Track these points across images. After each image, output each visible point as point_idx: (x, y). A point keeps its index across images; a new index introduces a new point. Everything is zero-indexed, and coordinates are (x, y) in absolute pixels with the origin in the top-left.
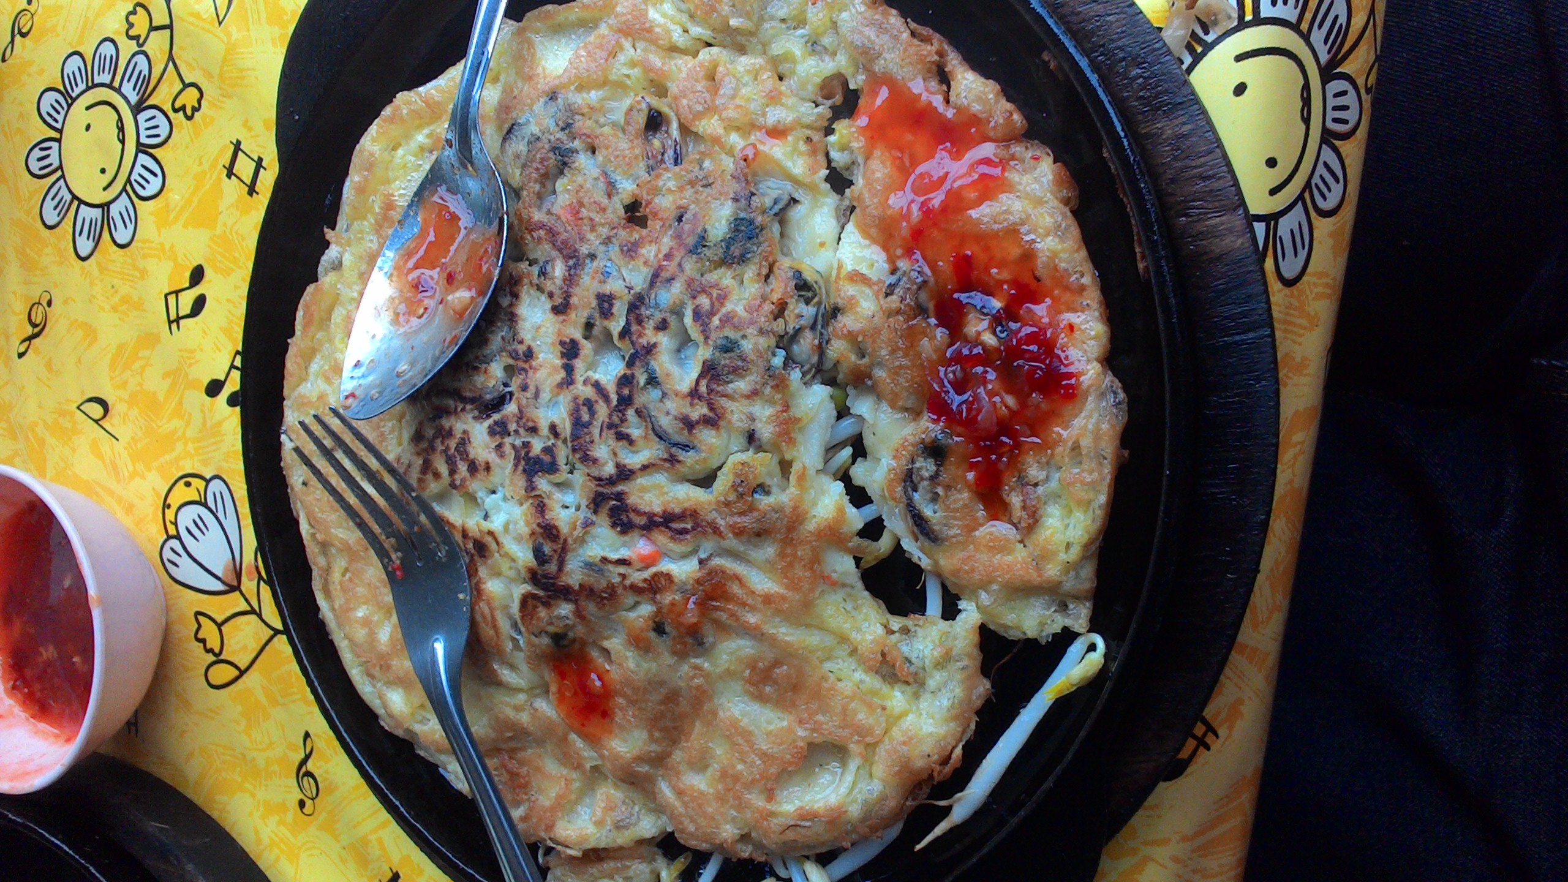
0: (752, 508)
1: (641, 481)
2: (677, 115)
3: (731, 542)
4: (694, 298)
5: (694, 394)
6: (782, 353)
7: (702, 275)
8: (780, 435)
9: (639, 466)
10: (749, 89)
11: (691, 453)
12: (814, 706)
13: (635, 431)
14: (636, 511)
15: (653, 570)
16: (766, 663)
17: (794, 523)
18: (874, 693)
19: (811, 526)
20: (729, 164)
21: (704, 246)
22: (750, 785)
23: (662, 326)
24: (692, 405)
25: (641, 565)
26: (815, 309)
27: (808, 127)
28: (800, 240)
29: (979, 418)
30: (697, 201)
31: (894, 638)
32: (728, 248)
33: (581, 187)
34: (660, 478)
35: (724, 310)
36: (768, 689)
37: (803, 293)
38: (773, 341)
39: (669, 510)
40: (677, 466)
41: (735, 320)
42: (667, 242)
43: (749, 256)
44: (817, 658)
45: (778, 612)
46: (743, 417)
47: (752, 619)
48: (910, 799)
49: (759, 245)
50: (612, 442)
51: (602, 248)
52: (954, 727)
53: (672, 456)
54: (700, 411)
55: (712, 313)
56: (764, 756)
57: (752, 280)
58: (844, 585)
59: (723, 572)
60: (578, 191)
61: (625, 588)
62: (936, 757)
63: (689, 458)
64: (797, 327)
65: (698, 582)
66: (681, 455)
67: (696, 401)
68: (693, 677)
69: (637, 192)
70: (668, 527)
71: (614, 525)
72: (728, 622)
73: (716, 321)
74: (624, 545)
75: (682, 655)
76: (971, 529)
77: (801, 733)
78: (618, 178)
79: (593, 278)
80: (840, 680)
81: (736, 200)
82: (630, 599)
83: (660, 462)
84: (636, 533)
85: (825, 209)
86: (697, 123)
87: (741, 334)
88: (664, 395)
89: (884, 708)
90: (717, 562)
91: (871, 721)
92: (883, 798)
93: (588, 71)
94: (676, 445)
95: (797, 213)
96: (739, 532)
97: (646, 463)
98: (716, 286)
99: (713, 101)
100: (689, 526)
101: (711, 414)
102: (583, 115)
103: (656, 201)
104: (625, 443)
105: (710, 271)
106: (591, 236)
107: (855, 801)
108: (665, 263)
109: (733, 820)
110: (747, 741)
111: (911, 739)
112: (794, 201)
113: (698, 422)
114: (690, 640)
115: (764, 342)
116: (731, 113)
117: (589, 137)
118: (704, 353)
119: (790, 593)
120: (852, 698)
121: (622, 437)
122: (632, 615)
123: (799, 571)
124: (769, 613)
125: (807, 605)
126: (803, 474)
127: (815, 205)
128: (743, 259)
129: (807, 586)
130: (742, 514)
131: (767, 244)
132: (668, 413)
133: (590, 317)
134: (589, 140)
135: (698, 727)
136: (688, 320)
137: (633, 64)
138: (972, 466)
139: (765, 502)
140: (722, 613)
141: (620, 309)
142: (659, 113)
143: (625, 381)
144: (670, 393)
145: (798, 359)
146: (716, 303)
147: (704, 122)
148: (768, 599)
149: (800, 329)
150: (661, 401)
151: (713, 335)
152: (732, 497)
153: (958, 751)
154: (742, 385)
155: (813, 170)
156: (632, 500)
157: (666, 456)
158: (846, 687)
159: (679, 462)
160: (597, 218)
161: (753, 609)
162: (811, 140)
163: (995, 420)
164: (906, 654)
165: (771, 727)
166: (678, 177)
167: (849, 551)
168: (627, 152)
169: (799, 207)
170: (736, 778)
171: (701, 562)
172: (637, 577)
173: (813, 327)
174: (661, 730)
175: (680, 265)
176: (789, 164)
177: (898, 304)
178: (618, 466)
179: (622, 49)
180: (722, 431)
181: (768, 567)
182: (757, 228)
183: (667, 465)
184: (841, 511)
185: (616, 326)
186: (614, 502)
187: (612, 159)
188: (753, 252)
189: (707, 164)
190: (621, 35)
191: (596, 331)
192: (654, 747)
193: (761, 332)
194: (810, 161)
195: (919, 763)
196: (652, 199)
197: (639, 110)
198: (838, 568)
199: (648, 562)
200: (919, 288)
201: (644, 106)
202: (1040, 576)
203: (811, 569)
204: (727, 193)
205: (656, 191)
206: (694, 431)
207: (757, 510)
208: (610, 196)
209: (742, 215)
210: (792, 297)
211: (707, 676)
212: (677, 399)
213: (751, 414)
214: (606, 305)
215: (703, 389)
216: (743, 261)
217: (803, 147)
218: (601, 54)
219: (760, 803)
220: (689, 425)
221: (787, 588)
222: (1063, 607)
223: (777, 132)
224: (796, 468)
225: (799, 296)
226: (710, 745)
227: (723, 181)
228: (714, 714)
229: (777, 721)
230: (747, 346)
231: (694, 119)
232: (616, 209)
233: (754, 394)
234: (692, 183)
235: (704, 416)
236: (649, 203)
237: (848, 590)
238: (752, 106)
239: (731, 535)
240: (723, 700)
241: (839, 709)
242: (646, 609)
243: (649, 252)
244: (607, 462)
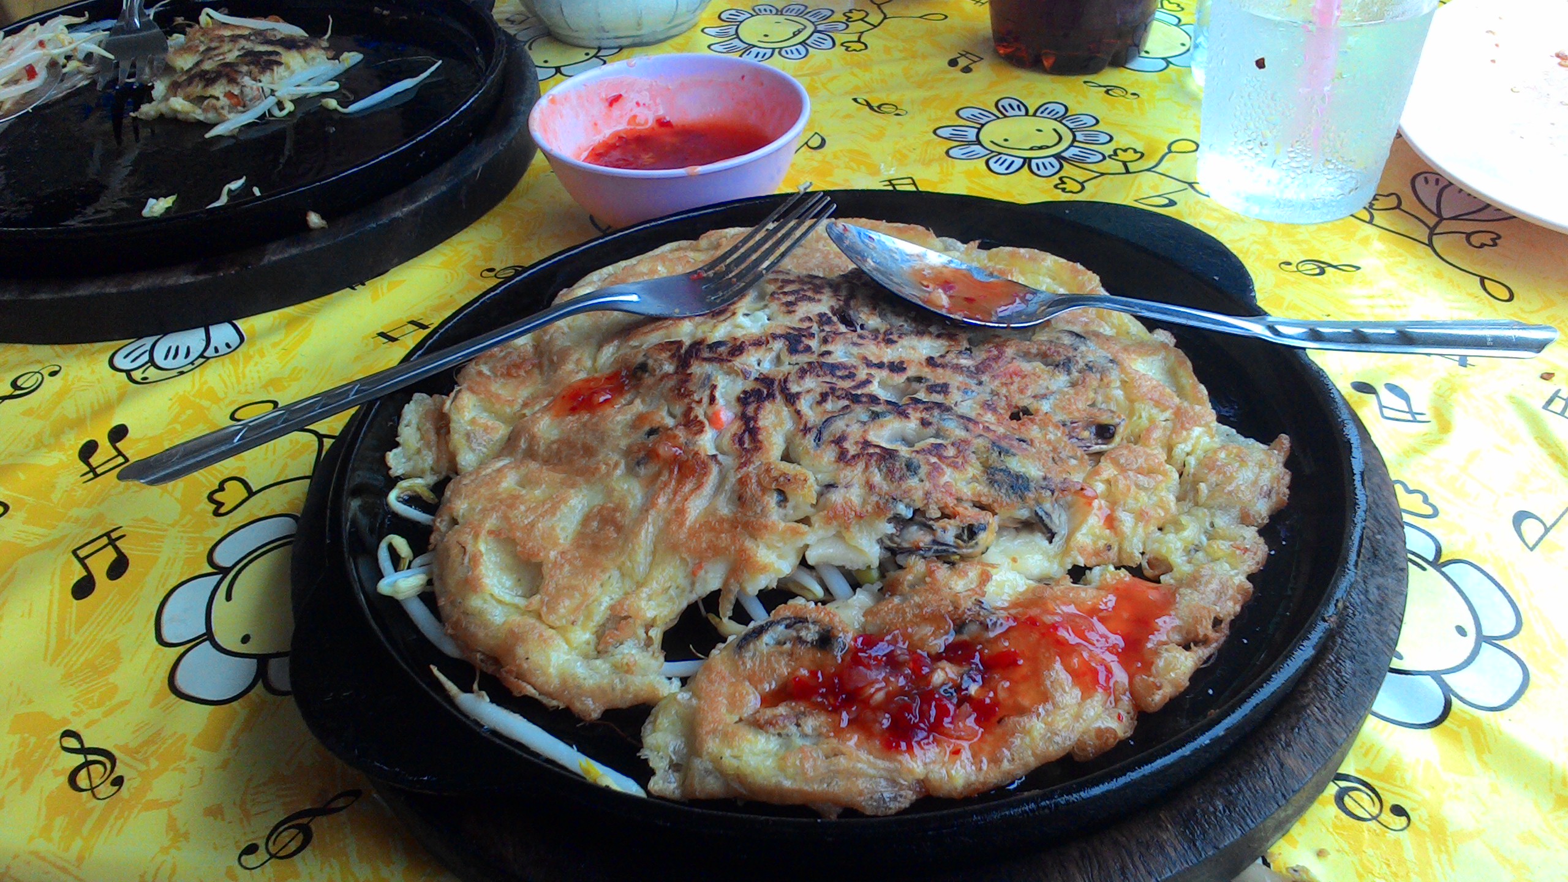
0: (764, 490)
1: (785, 412)
2: (1113, 449)
3: (732, 479)
4: (953, 444)
5: (866, 444)
6: (909, 514)
7: (973, 452)
8: (834, 508)
9: (799, 408)
10: (1146, 499)
11: (813, 444)
12: (578, 563)
13: (829, 406)
14: (757, 409)
15: (706, 422)
16: (619, 519)
17: (753, 527)
18: (588, 617)
19: (749, 543)
20: (1077, 478)
21: (1000, 453)
22: (506, 518)
23: (925, 423)
24: (857, 443)
25: (710, 413)
26: (951, 543)
27: (1120, 549)
28: (1016, 543)
30: (1039, 452)
31: (641, 632)
32: (1001, 470)
33: (1039, 377)
34: (789, 425)
35: (944, 466)
36: (595, 524)
37: (966, 532)
38: (919, 505)
39: (761, 432)
40: (801, 434)
41: (935, 473)
42: (1001, 430)
43: (996, 486)
44: (624, 563)
45: (668, 523)
46: (849, 479)
47: (662, 500)
48: (482, 657)
49: (1007, 495)
50: (819, 390)
51: (989, 390)
52: (554, 683)
53: (810, 429)
54: (852, 449)
55: (941, 457)
56: (532, 525)
57: (974, 489)
58: (693, 584)
59: (705, 474)
60: (1034, 374)
61: (689, 404)
62: (525, 666)
63: (810, 440)
64: (934, 528)
65: (697, 453)
66: (810, 438)
67: (860, 446)
68: (607, 464)
69: (1041, 413)
70: (744, 432)
71: (745, 392)
72: (659, 481)
73: (933, 460)
74: (728, 402)
75: (628, 453)
76: (751, 678)
77: (553, 554)
78: (1051, 401)
79: (961, 383)
80: (602, 585)
81: (1045, 478)
82: (678, 410)
83: (803, 422)
84: (738, 409)
85: (1046, 564)
86: (1108, 461)
87: (924, 477)
88: (864, 423)
89: (573, 623)
90: (715, 470)
91: (562, 611)
92: (486, 625)
93: (1139, 386)
94: (820, 432)
95: (1040, 540)
96: (743, 482)
97: (802, 413)
98: (966, 461)
99: (1131, 470)
100: (746, 446)
101: (849, 457)
102: (1102, 380)
103: (1035, 427)
104: (819, 398)
105: (978, 459)
106: (997, 383)
107: (485, 601)
108: (981, 426)
109: (472, 509)
110: (546, 511)
111: (545, 641)
112: (1051, 536)
113: (841, 447)
114: (642, 454)
115: (918, 495)
116: (1122, 483)
117: (1083, 382)
118: (904, 451)
119: (686, 531)
120: (585, 595)
121: (824, 397)
122: (664, 413)
123: (706, 537)
124: (667, 515)
125: (674, 548)
126: (798, 533)
127: (1050, 558)
128: (992, 482)
129: (692, 545)
130: (759, 483)
131: (1008, 501)
132: (847, 426)
133: (927, 380)
134: (1080, 382)
135: (558, 477)
136: (933, 440)
137: (1152, 420)
138: (813, 673)
139: (772, 500)
140: (667, 477)
141: (937, 398)
142: (1112, 436)
143: (874, 399)
144: (866, 427)
145: (905, 531)
146: (949, 461)
147: (1110, 465)
148: (681, 512)
149: (933, 529)
150: (858, 421)
151: (920, 457)
152: (774, 473)
153: (530, 691)
154: (877, 478)
155: (1082, 550)
156: (768, 406)
157: (809, 425)
158: (595, 589)
159: (805, 434)
160: (1014, 387)
161: (670, 502)
162: (1109, 550)
163: (861, 684)
164: (626, 643)
165: (558, 530)
166: (1059, 440)
167: (726, 583)
168: (1074, 407)
169: (1046, 543)
170: (511, 506)
171: (715, 456)
172: (699, 412)
173: (935, 542)
174: (559, 449)
175: (981, 435)
176: (1084, 530)
177: (963, 606)
178: (798, 394)
179: (1163, 411)
180: (835, 466)
181: (710, 511)
182: (1023, 494)
183: (802, 427)
184: (764, 569)
185: (921, 395)
186: (765, 392)
187: (1067, 397)
188: (1000, 490)
189: (1073, 462)
190: (1175, 409)
191: (915, 385)
192: (542, 447)
193: (927, 494)
194: (1090, 549)
195: (520, 651)
196: (1036, 424)
197: (1113, 418)
198: (711, 575)
199: (714, 420)
200: (981, 623)
201: (1117, 420)
202: (708, 733)
203: (709, 548)
204: (1050, 473)
205: (1043, 426)
206: (833, 445)
207: (764, 494)
208: (1035, 397)
209: (1032, 484)
210: (961, 521)
211: (608, 474)
212: (861, 433)
213: (852, 485)
214: (939, 389)
215: (871, 451)
216: (990, 482)
217: (1101, 544)
218: (1156, 396)
219: (487, 525)
220: (839, 441)
221: (690, 528)
222: (675, 767)
223: (1111, 522)
224: (803, 527)
225: (963, 528)
226: (544, 486)
227: (1061, 472)
228: (573, 486)
229: (564, 535)
230: (913, 482)
231: (1111, 459)
232: (1025, 401)
233: (870, 487)
234: (1055, 450)
235: (848, 451)
236: (1032, 421)
237: (688, 589)
238: (1130, 501)
239: (739, 476)
240: (585, 492)
241: (574, 582)
242: (670, 422)
243: (989, 417)
244: (801, 387)
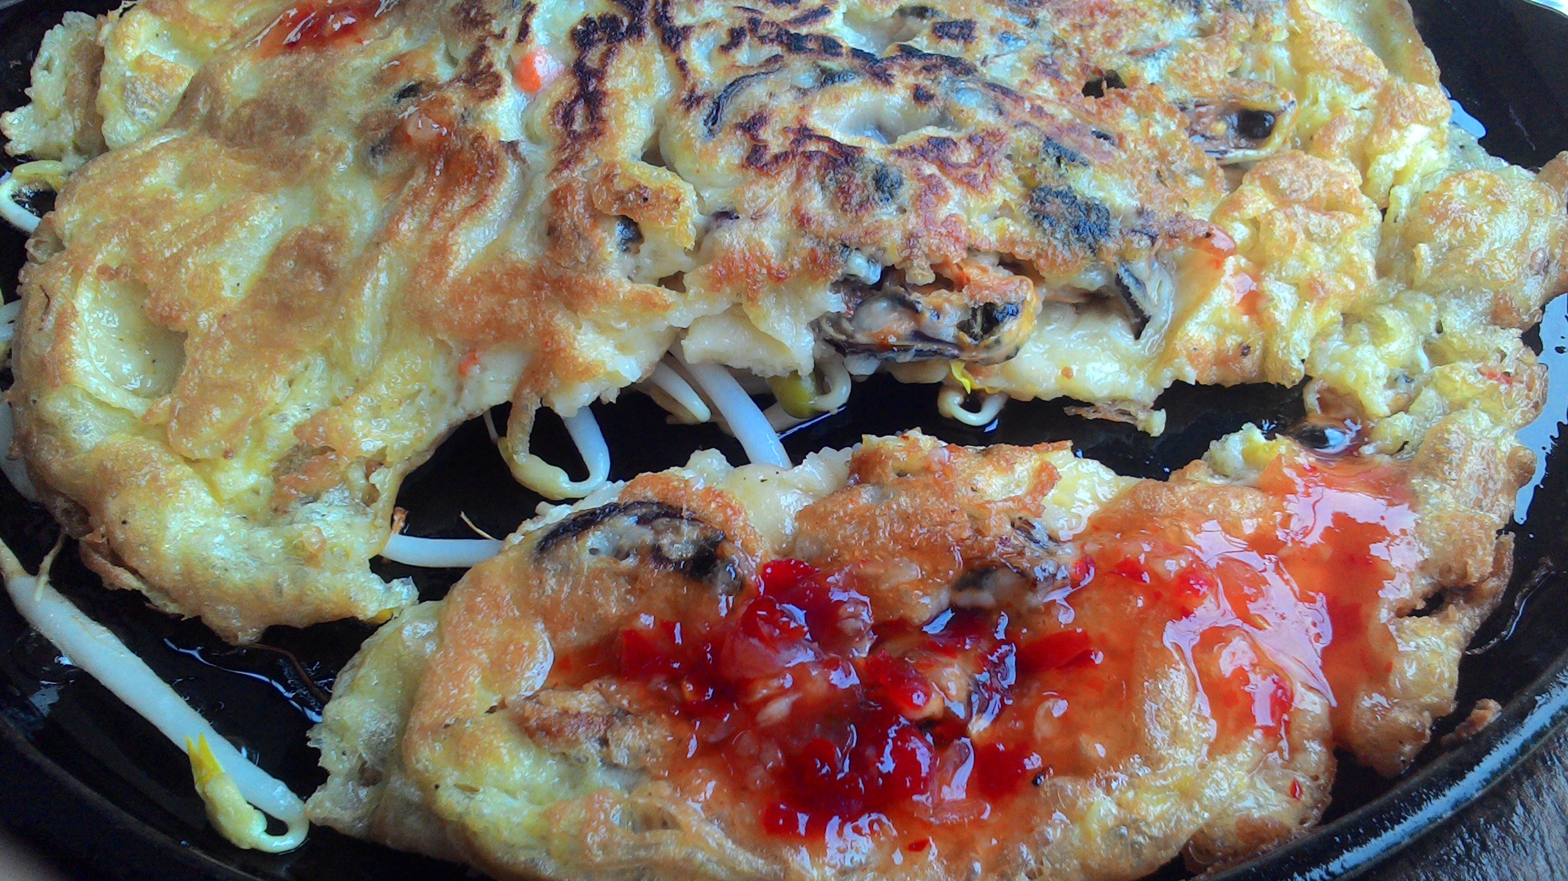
0: (597, 216)
1: (659, 62)
2: (1267, 159)
3: (542, 191)
4: (970, 140)
5: (804, 133)
6: (872, 275)
7: (1009, 157)
8: (728, 261)
9: (684, 57)
10: (1322, 259)
11: (702, 129)
12: (248, 338)
13: (743, 55)
14: (607, 56)
15: (507, 78)
16: (330, 257)
17: (569, 289)
18: (260, 440)
19: (561, 321)
20: (1200, 212)
21: (1058, 160)
22: (135, 244)
23: (920, 96)
24: (785, 130)
25: (516, 59)
26: (950, 339)
27: (1266, 352)
28: (1073, 336)
29: (755, 641)
30: (1133, 161)
31: (357, 476)
32: (1058, 194)
33: (1143, 16)
34: (663, 89)
35: (948, 183)
36: (290, 264)
37: (979, 318)
38: (893, 258)
39: (607, 100)
40: (681, 108)
41: (931, 198)
42: (1064, 114)
43: (1046, 225)
44: (331, 342)
45: (416, 270)
46: (761, 201)
47: (407, 226)
48: (66, 505)
49: (1066, 242)
50: (727, 24)
51: (1048, 38)
52: (171, 572)
53: (699, 100)
54: (774, 141)
55: (943, 165)
56: (177, 260)
57: (1004, 229)
58: (460, 389)
59: (491, 180)
60: (1135, 11)
61: (482, 39)
62: (120, 536)
63: (695, 122)
64: (919, 307)
65: (479, 137)
66: (699, 115)
67: (792, 137)
68: (325, 150)
69: (1141, 84)
70: (577, 98)
71: (587, 21)
72: (406, 190)
73: (929, 169)
74: (554, 39)
75: (361, 129)
76: (548, 615)
77: (204, 319)
78: (1162, 62)
79: (998, 20)
80: (290, 383)
81: (1140, 212)
82: (463, 50)
83: (689, 85)
84: (571, 55)
85: (1124, 379)
86: (1258, 183)
87: (907, 204)
88: (804, 92)
89: (227, 454)
90: (512, 170)
91: (207, 431)
92: (69, 449)
93: (1320, 43)
94: (718, 106)
95: (1118, 332)
96: (558, 199)
97: (689, 66)
98: (991, 173)
99: (1299, 202)
100: (576, 127)
101: (768, 157)
102: (1256, 26)
103: (1129, 110)
104: (725, 39)
105: (1016, 170)
106: (1065, 24)
107: (74, 403)
108: (1027, 105)
109: (85, 223)
110: (205, 235)
111: (160, 490)
112: (1139, 324)
113: (754, 138)
114: (381, 134)
115: (894, 238)
116: (1281, 226)
117: (1223, 28)
118: (874, 150)
119: (446, 288)
120: (254, 401)
121: (735, 37)
122: (438, 57)
123: (485, 303)
124: (415, 256)
125: (424, 320)
126: (655, 305)
127: (1130, 364)
128: (1039, 217)
129: (456, 318)
130: (589, 203)
131: (1068, 255)
132: (771, 95)
133: (934, 13)
134: (1217, 29)
135: (245, 168)
136: (932, 131)
137: (1335, 107)
138: (667, 628)
139: (610, 238)
140: (421, 181)
141: (951, 48)
142: (1267, 133)
143: (829, 46)
144: (807, 100)
145: (864, 311)
146: (961, 172)
147: (1260, 191)
148: (440, 251)
149: (917, 311)
150: (792, 87)
151: (905, 163)
152: (620, 185)
153: (129, 581)
154: (817, 203)
155: (1194, 356)
156: (628, 49)
157: (699, 92)
158: (275, 391)
159: (688, 109)
160: (1096, 34)
161: (425, 228)
162: (1244, 355)
163: (750, 674)
164: (325, 497)
165: (224, 272)
166: (1172, 138)
167: (517, 393)
168: (1204, 75)
169: (1131, 337)
170: (149, 223)
171: (512, 146)
172: (499, 57)
173: (919, 335)
174: (252, 119)
175: (1025, 124)
176: (1203, 316)
178: (686, 30)
179: (1358, 91)
180: (739, 175)
181: (496, 252)
182: (1096, 241)
183: (684, 95)
184: (586, 372)
185: (922, 42)
186: (626, 22)
187: (1191, 55)
188: (1052, 234)
189: (1195, 181)
190: (1379, 90)
191: (913, 22)
192: (227, 113)
193: (911, 238)
194: (1209, 354)
195: (113, 507)
196: (1131, 104)
197: (1273, 98)
198: (490, 376)
199: (525, 77)
201: (1281, 103)
203: (488, 324)
204: (1151, 202)
205: (1144, 109)
206: (739, 133)
207: (595, 225)
208: (1132, 53)
209: (1115, 224)
210: (972, 297)
211: (323, 170)
212: (796, 111)
213: (766, 215)
214: (957, 31)
215: (812, 147)
216: (1036, 217)
217: (1232, 341)
218: (1348, 63)
219: (99, 257)
220: (752, 125)
221: (456, 282)
222: (368, 776)
223: (1253, 303)
224: (667, 295)
225: (974, 310)
226: (214, 185)
227: (1171, 201)
228: (262, 189)
229: (233, 281)
230: (885, 213)
231: (1262, 177)
232: (1113, 61)
233: (802, 220)
234: (1163, 156)
235: (765, 147)
236: (1124, 99)
237: (451, 397)
238: (1292, 262)
239: (555, 186)
240: (282, 200)
241: (235, 376)
242: (443, 72)
243: (1045, 89)
244: (694, 15)
